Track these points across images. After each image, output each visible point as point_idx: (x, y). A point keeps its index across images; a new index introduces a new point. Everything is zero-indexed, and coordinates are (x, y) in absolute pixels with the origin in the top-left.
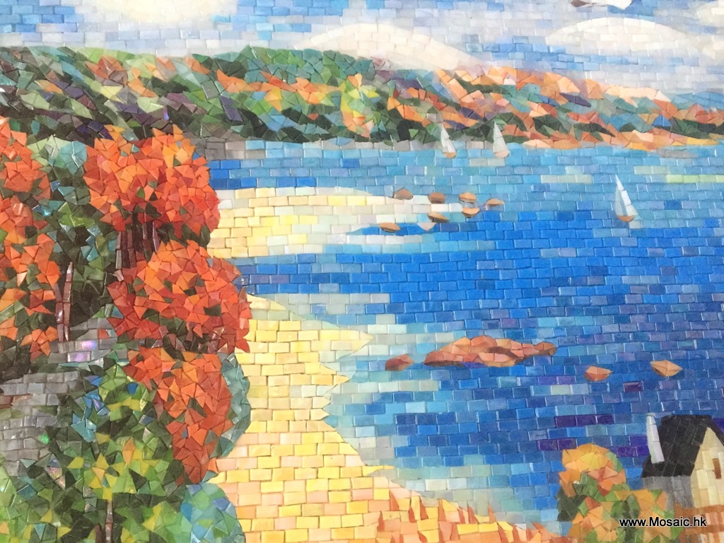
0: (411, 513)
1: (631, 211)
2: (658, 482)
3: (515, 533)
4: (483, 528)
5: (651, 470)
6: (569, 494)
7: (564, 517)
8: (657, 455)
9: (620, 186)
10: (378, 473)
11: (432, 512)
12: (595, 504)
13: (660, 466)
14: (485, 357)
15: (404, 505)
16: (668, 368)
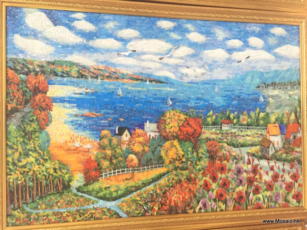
0: (76, 137)
1: (121, 93)
2: (116, 136)
3: (92, 141)
4: (87, 140)
5: (115, 134)
6: (102, 137)
7: (100, 140)
8: (117, 132)
9: (120, 89)
10: (72, 131)
11: (79, 137)
12: (105, 138)
13: (117, 134)
14: (91, 115)
15: (75, 136)
16: (122, 120)
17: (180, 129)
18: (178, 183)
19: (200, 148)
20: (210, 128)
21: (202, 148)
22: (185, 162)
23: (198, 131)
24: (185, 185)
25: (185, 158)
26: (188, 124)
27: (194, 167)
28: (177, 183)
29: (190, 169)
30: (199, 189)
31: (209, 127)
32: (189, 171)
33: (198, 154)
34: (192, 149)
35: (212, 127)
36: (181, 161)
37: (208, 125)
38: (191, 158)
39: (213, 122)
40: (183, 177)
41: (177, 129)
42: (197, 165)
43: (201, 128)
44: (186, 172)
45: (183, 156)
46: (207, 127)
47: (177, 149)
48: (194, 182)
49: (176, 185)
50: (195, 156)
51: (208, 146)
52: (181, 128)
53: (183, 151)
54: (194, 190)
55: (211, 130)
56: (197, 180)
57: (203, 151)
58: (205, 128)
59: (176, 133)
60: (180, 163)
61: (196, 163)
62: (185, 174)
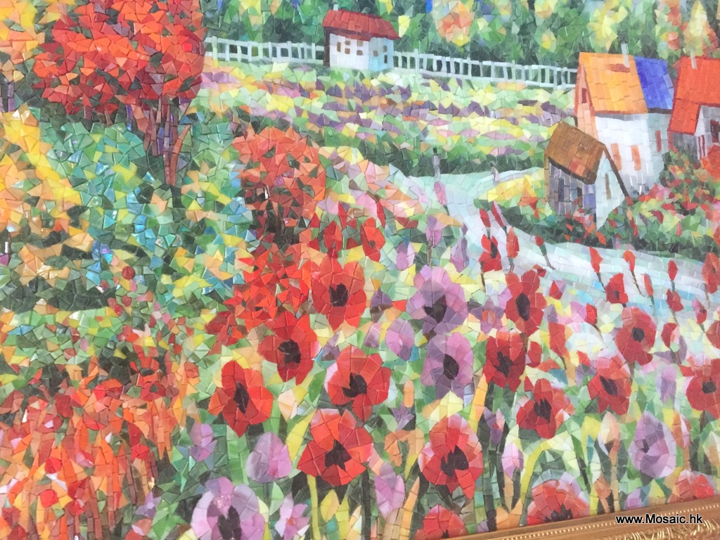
17: (49, 44)
18: (36, 391)
19: (195, 167)
20: (255, 52)
21: (205, 167)
22: (87, 256)
23: (179, 65)
24: (94, 404)
25: (92, 230)
26: (111, 17)
27: (152, 284)
28: (28, 392)
29: (127, 301)
30: (190, 422)
31: (250, 45)
32: (118, 309)
33: (177, 204)
34: (141, 173)
35: (269, 45)
36: (57, 249)
37: (240, 30)
38: (131, 228)
39: (270, 19)
40: (73, 352)
41: (31, 45)
42: (176, 275)
43: (200, 50)
44: (99, 319)
45: (75, 213)
46: (239, 44)
47: (30, 166)
48: (153, 378)
49: (25, 406)
50: (163, 220)
51: (246, 160)
52: (59, 36)
53: (77, 182)
54: (153, 434)
55: (265, 68)
56: (178, 369)
57: (213, 189)
58: (221, 48)
59: (23, 66)
60: (56, 264)
61: (168, 259)
62: (94, 331)
